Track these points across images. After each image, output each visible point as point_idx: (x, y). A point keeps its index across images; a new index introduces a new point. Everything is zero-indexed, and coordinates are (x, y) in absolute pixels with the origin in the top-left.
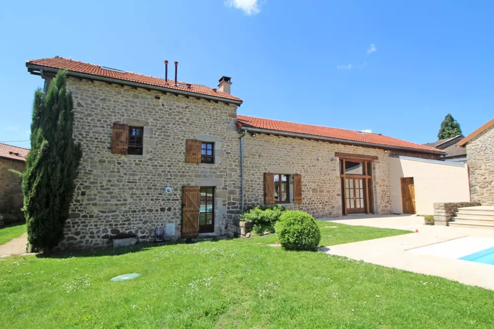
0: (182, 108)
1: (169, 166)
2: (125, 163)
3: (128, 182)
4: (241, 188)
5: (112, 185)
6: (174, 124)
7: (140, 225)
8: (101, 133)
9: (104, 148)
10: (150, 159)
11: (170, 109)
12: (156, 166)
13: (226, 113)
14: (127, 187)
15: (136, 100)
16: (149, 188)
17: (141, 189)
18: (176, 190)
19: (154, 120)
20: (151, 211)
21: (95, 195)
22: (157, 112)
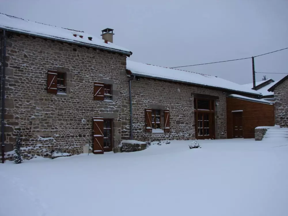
0: (91, 58)
1: (83, 103)
2: (56, 101)
3: (58, 115)
4: (130, 120)
5: (48, 117)
6: (86, 70)
7: (67, 147)
8: (40, 78)
9: (42, 89)
10: (71, 98)
11: (83, 59)
12: (75, 103)
13: (119, 62)
14: (57, 119)
15: (61, 52)
16: (71, 120)
17: (66, 120)
18: (88, 121)
19: (73, 67)
20: (73, 137)
21: (38, 124)
22: (74, 61)
